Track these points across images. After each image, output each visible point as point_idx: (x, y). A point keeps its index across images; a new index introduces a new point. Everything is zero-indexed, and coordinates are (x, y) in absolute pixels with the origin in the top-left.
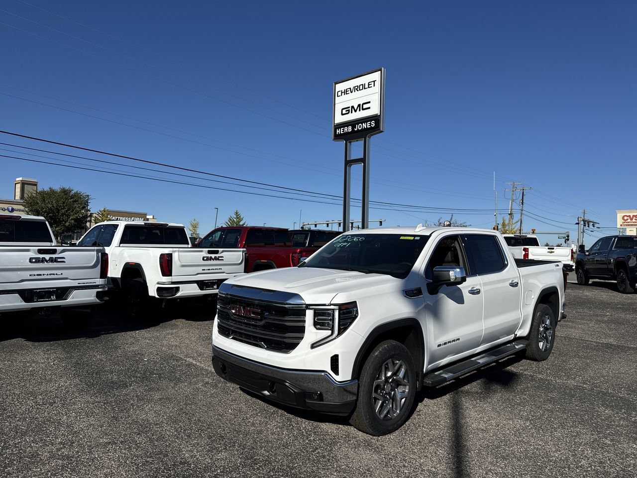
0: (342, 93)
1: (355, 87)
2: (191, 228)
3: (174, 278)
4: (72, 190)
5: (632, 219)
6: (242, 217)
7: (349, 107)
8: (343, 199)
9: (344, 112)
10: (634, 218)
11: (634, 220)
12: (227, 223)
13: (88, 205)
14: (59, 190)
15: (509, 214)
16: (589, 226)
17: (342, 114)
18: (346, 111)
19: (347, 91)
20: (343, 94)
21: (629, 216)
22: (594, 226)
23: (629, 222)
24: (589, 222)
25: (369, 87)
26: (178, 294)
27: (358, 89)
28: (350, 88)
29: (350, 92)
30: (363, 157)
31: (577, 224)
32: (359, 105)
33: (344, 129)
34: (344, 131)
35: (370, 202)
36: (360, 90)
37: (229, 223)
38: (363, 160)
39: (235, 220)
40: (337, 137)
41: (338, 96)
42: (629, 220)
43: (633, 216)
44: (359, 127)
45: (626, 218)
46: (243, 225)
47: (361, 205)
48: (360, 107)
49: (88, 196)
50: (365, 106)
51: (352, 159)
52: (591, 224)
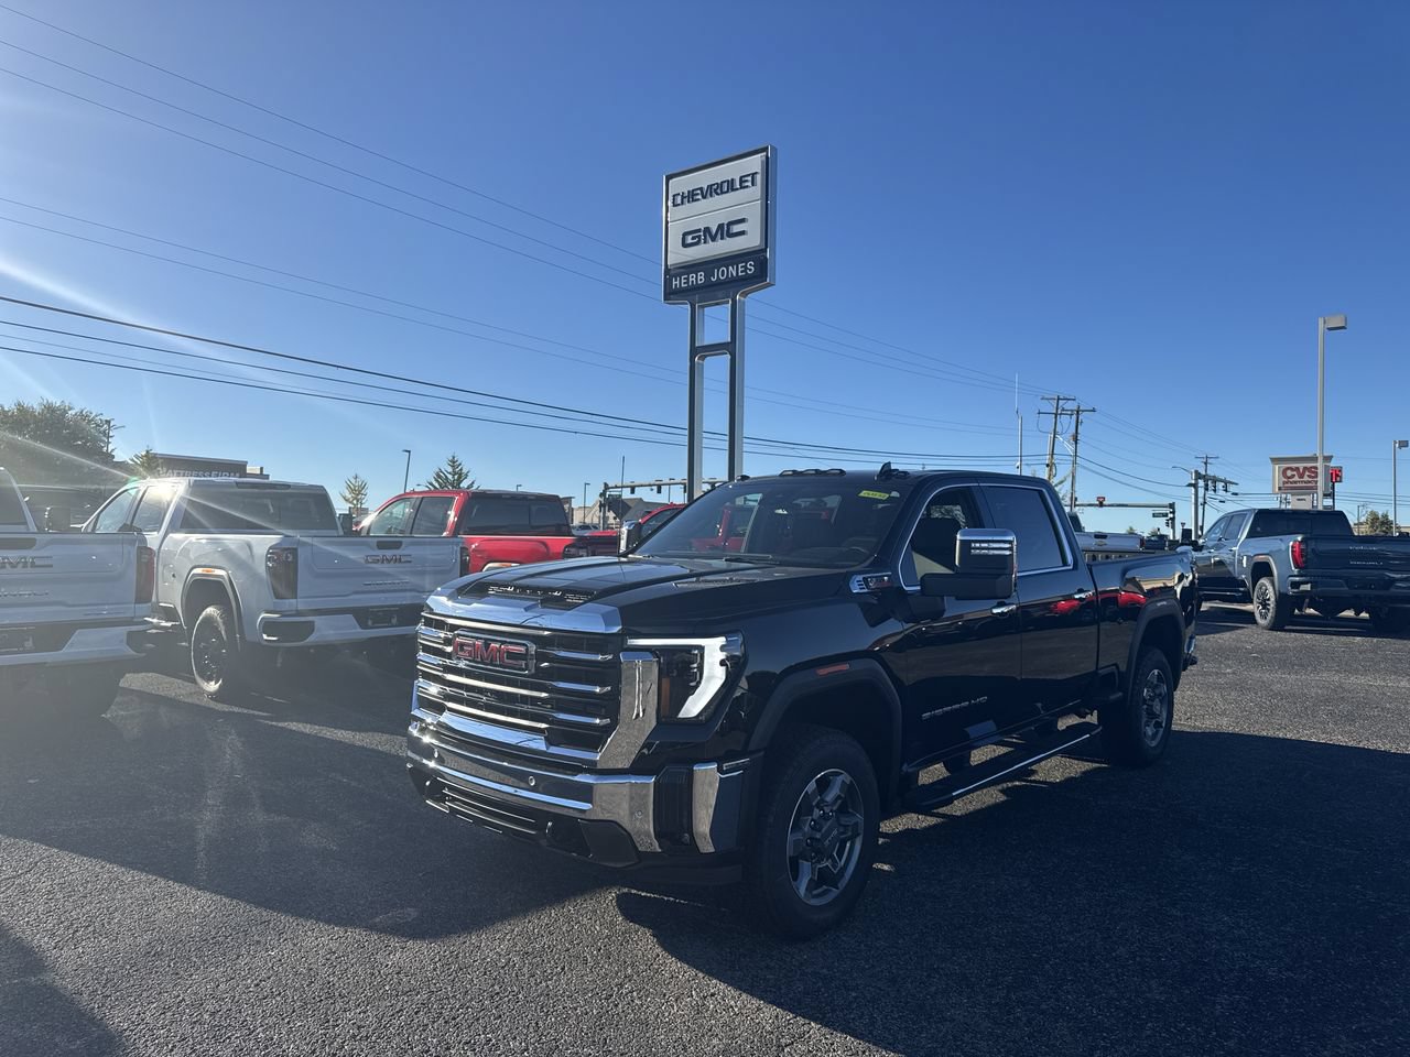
0: (683, 197)
1: (712, 185)
2: (349, 496)
3: (299, 604)
4: (70, 409)
5: (1301, 476)
6: (464, 471)
7: (699, 231)
8: (687, 432)
9: (689, 240)
10: (1307, 473)
11: (1306, 478)
12: (431, 484)
13: (109, 443)
14: (38, 409)
15: (1048, 465)
16: (1215, 491)
17: (685, 245)
18: (693, 238)
19: (693, 195)
20: (686, 200)
21: (1297, 469)
22: (1226, 491)
23: (1295, 482)
24: (1215, 480)
25: (742, 188)
26: (311, 639)
27: (719, 191)
28: (701, 189)
29: (700, 197)
30: (729, 340)
31: (1190, 485)
32: (721, 227)
33: (688, 279)
34: (688, 282)
35: (745, 440)
36: (722, 193)
37: (437, 485)
38: (730, 348)
39: (450, 477)
40: (671, 294)
41: (675, 205)
42: (1296, 478)
43: (1305, 468)
44: (719, 275)
45: (1289, 473)
46: (468, 488)
47: (726, 445)
48: (725, 231)
49: (108, 422)
50: (736, 228)
51: (706, 343)
52: (1220, 485)
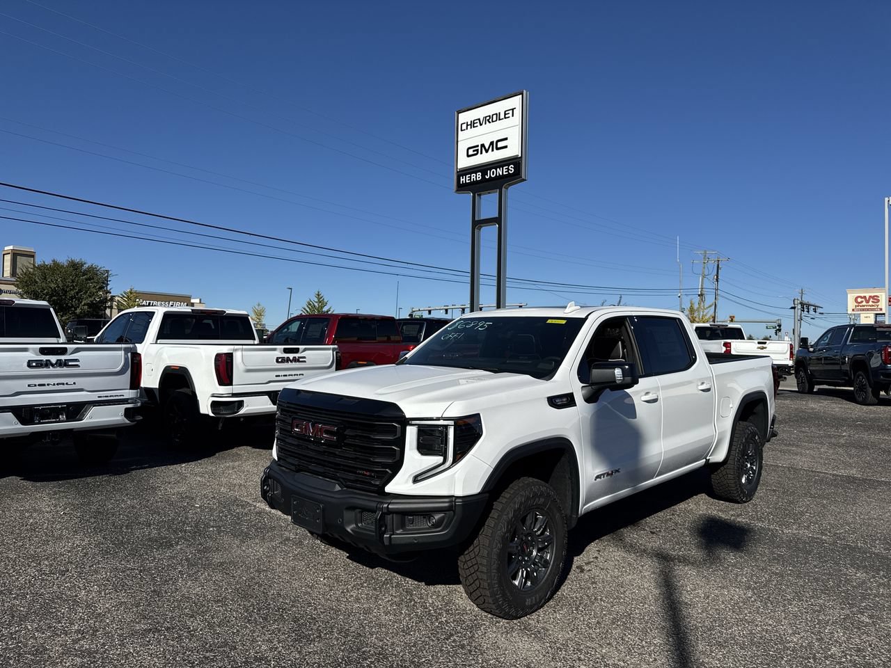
0: (467, 125)
1: (486, 117)
2: (255, 317)
3: (236, 389)
4: (85, 264)
5: (868, 302)
6: (325, 301)
7: (478, 146)
8: (469, 275)
9: (471, 152)
10: (871, 300)
11: (871, 303)
12: (305, 309)
13: (108, 284)
14: (66, 264)
15: (699, 295)
16: (808, 312)
17: (468, 156)
18: (474, 151)
19: (474, 123)
20: (469, 127)
21: (865, 297)
22: (815, 312)
23: (864, 306)
24: (808, 305)
25: (505, 118)
26: (242, 411)
27: (490, 120)
28: (479, 119)
29: (478, 124)
30: (497, 216)
31: (792, 308)
32: (492, 143)
33: (470, 177)
34: (470, 179)
35: (507, 280)
36: (493, 121)
37: (309, 310)
38: (497, 220)
39: (316, 304)
40: (461, 188)
41: (462, 130)
42: (864, 303)
43: (870, 297)
44: (491, 174)
45: (859, 300)
46: (327, 312)
47: (495, 283)
48: (494, 146)
49: (107, 271)
50: (500, 145)
51: (482, 218)
52: (811, 308)
